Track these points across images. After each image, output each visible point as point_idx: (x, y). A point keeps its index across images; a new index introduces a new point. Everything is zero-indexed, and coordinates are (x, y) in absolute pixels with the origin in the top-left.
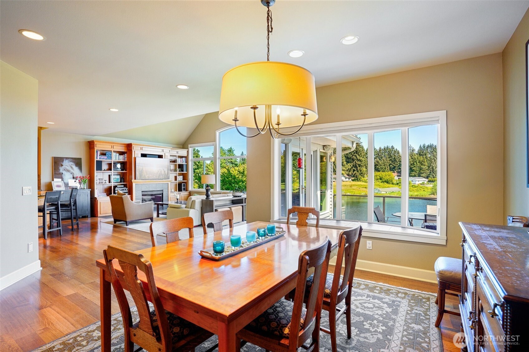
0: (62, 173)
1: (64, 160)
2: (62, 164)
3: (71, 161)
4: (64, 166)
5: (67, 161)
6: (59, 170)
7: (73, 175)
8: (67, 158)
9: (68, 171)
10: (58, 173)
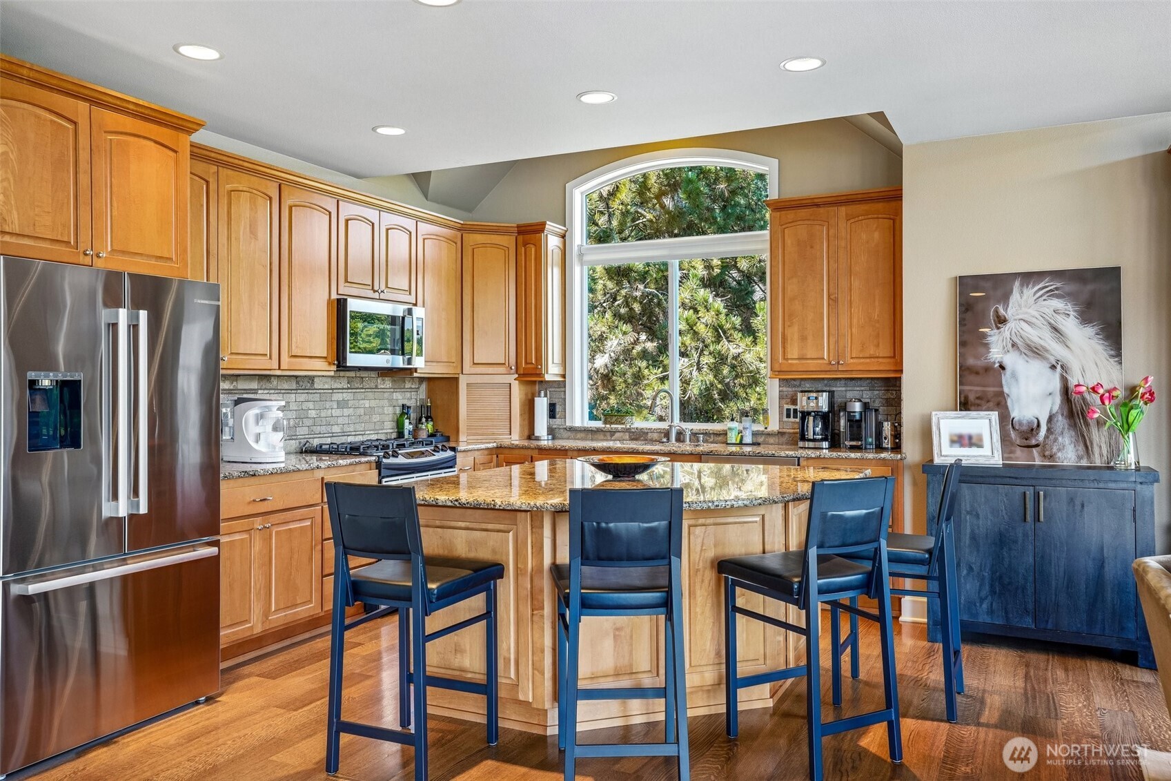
0: (1002, 367)
1: (1011, 292)
2: (1002, 311)
3: (1052, 294)
4: (1011, 325)
5: (1029, 292)
6: (987, 346)
7: (1064, 381)
8: (1028, 277)
9: (1035, 351)
10: (980, 363)
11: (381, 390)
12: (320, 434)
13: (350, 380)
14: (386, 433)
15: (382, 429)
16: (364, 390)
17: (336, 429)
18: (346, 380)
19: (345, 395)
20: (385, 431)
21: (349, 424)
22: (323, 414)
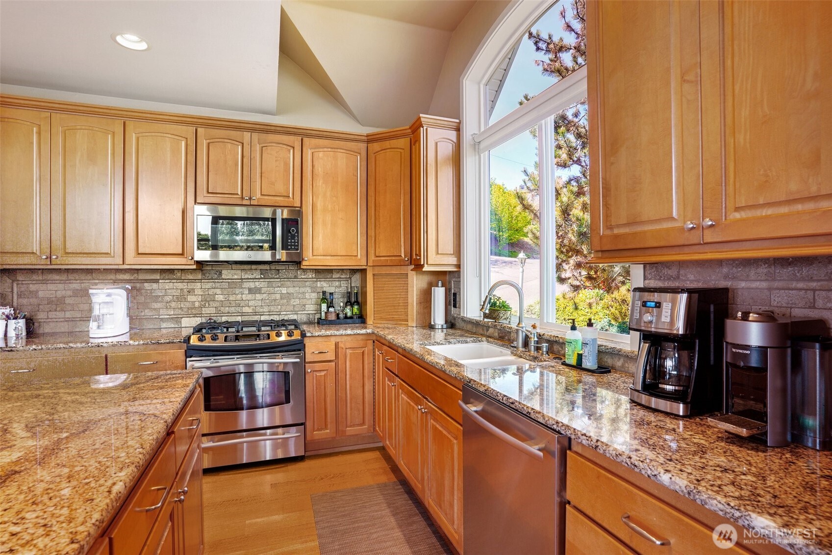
11: (301, 280)
12: (229, 313)
13: (262, 272)
14: (309, 314)
15: (302, 311)
16: (279, 280)
17: (246, 310)
18: (258, 272)
19: (257, 284)
20: (306, 312)
21: (262, 306)
22: (231, 298)
